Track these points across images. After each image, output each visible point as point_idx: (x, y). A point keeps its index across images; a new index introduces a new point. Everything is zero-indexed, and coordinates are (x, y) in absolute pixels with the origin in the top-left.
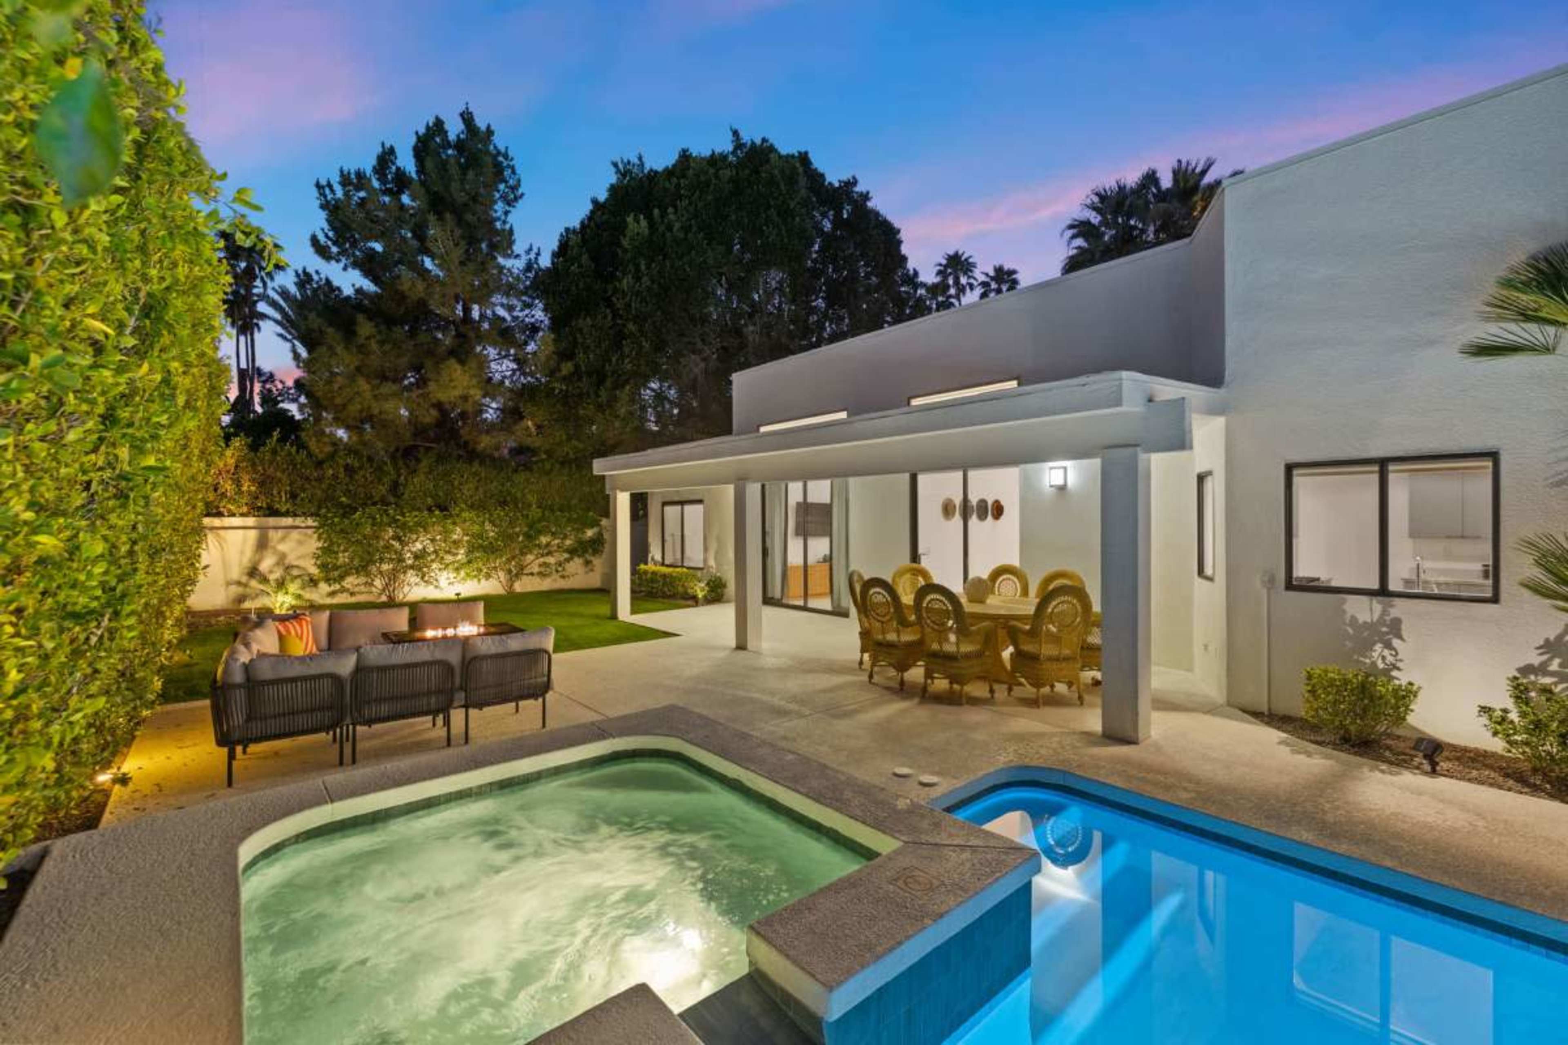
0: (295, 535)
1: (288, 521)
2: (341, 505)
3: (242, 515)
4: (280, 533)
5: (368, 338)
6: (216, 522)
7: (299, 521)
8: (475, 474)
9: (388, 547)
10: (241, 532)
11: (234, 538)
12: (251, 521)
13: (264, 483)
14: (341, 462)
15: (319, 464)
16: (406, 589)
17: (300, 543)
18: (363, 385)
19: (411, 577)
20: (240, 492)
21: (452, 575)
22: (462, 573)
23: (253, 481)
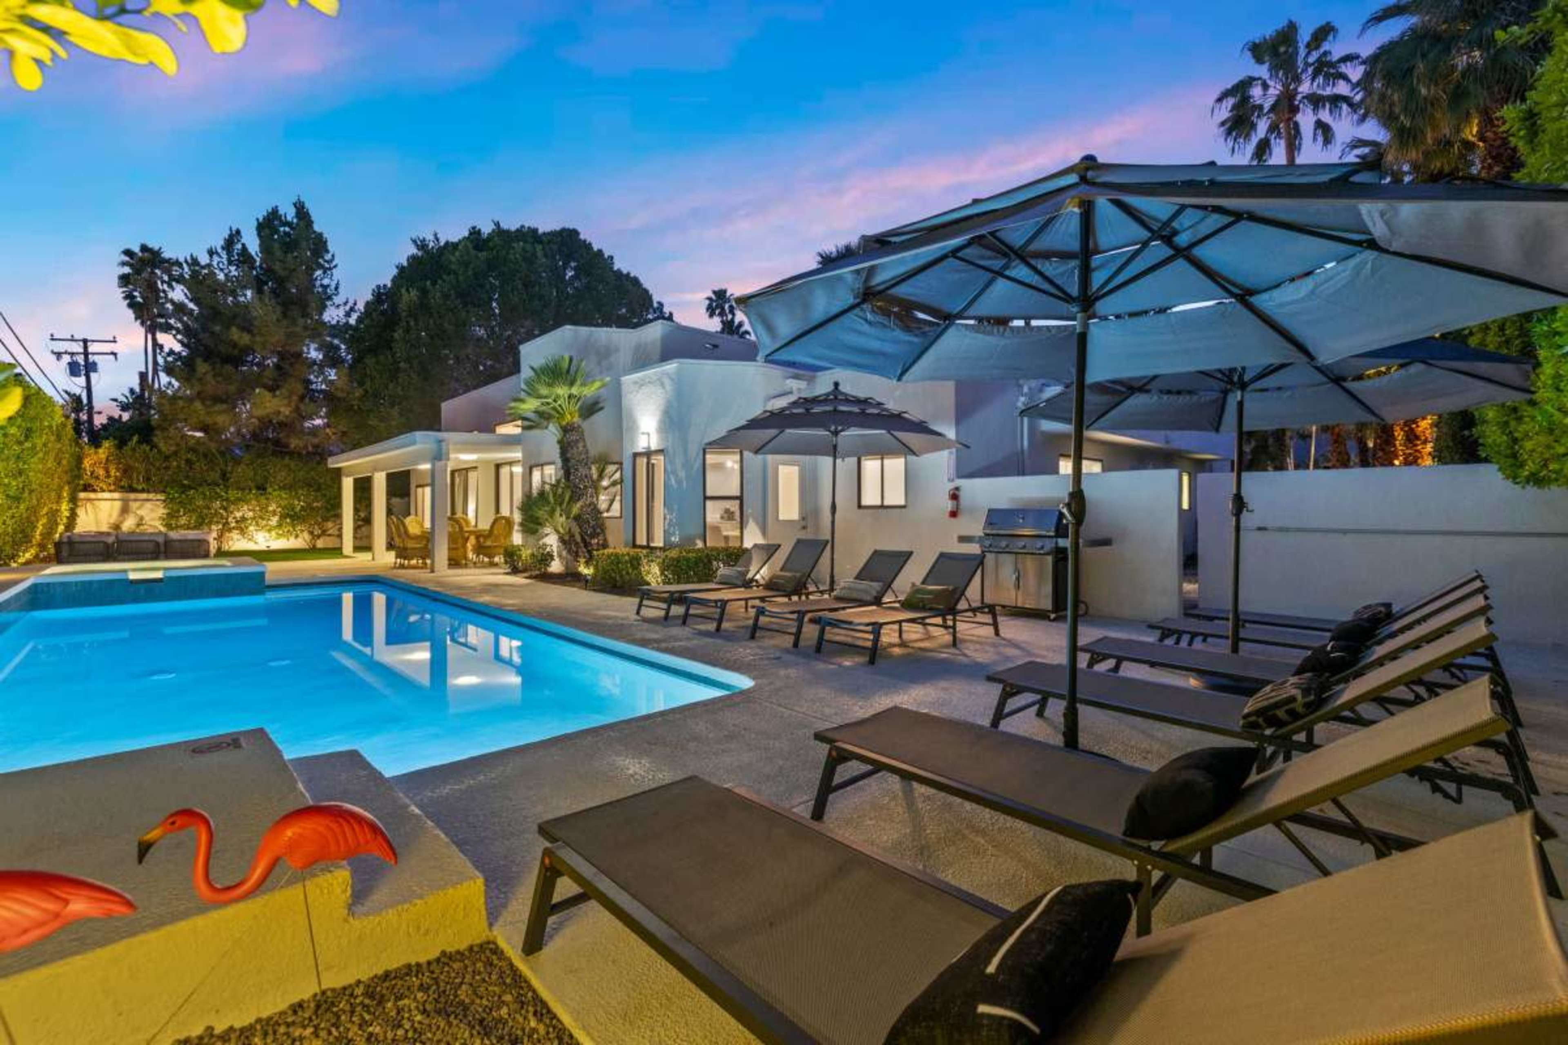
0: (148, 505)
1: (144, 496)
2: (184, 486)
3: (110, 491)
4: (138, 504)
5: (205, 374)
6: (92, 495)
7: (151, 496)
8: (288, 466)
9: (216, 513)
10: (109, 503)
11: (105, 506)
12: (116, 495)
13: (127, 471)
14: (184, 457)
15: (167, 458)
16: (230, 543)
17: (152, 510)
18: (198, 405)
19: (235, 535)
20: (108, 476)
21: (267, 535)
22: (273, 533)
23: (118, 469)
